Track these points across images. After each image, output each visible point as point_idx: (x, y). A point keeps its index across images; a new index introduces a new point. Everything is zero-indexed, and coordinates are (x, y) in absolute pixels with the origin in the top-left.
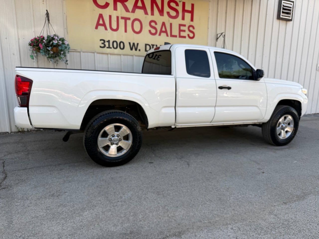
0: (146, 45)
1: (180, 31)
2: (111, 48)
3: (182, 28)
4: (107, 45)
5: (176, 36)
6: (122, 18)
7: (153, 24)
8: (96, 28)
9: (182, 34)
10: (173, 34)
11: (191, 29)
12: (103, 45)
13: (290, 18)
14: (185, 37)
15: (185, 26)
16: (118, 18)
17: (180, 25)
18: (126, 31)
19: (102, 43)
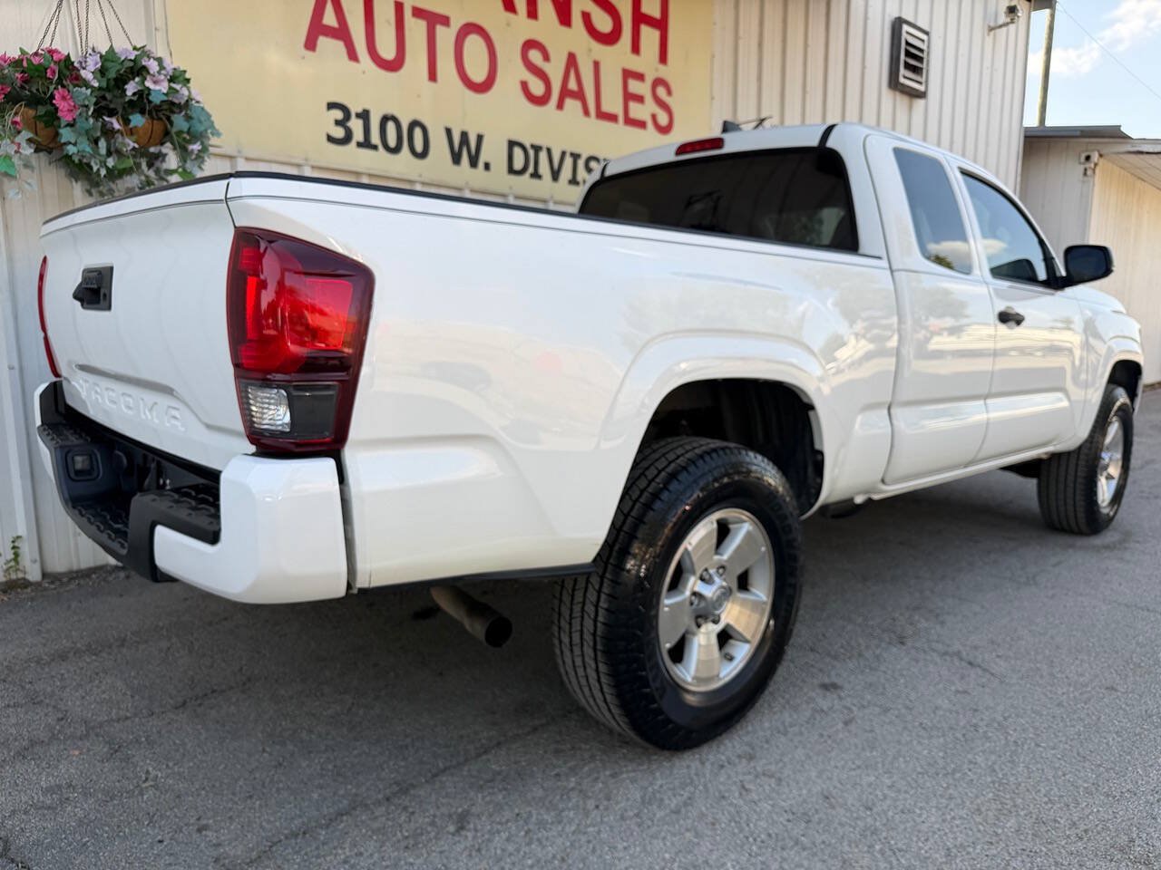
0: (512, 144)
1: (629, 97)
2: (375, 147)
3: (634, 86)
4: (358, 135)
5: (612, 118)
7: (535, 56)
8: (310, 44)
9: (637, 111)
10: (605, 107)
11: (661, 91)
12: (339, 133)
13: (922, 88)
14: (641, 124)
15: (640, 77)
16: (399, 8)
17: (627, 74)
18: (433, 76)
19: (338, 123)
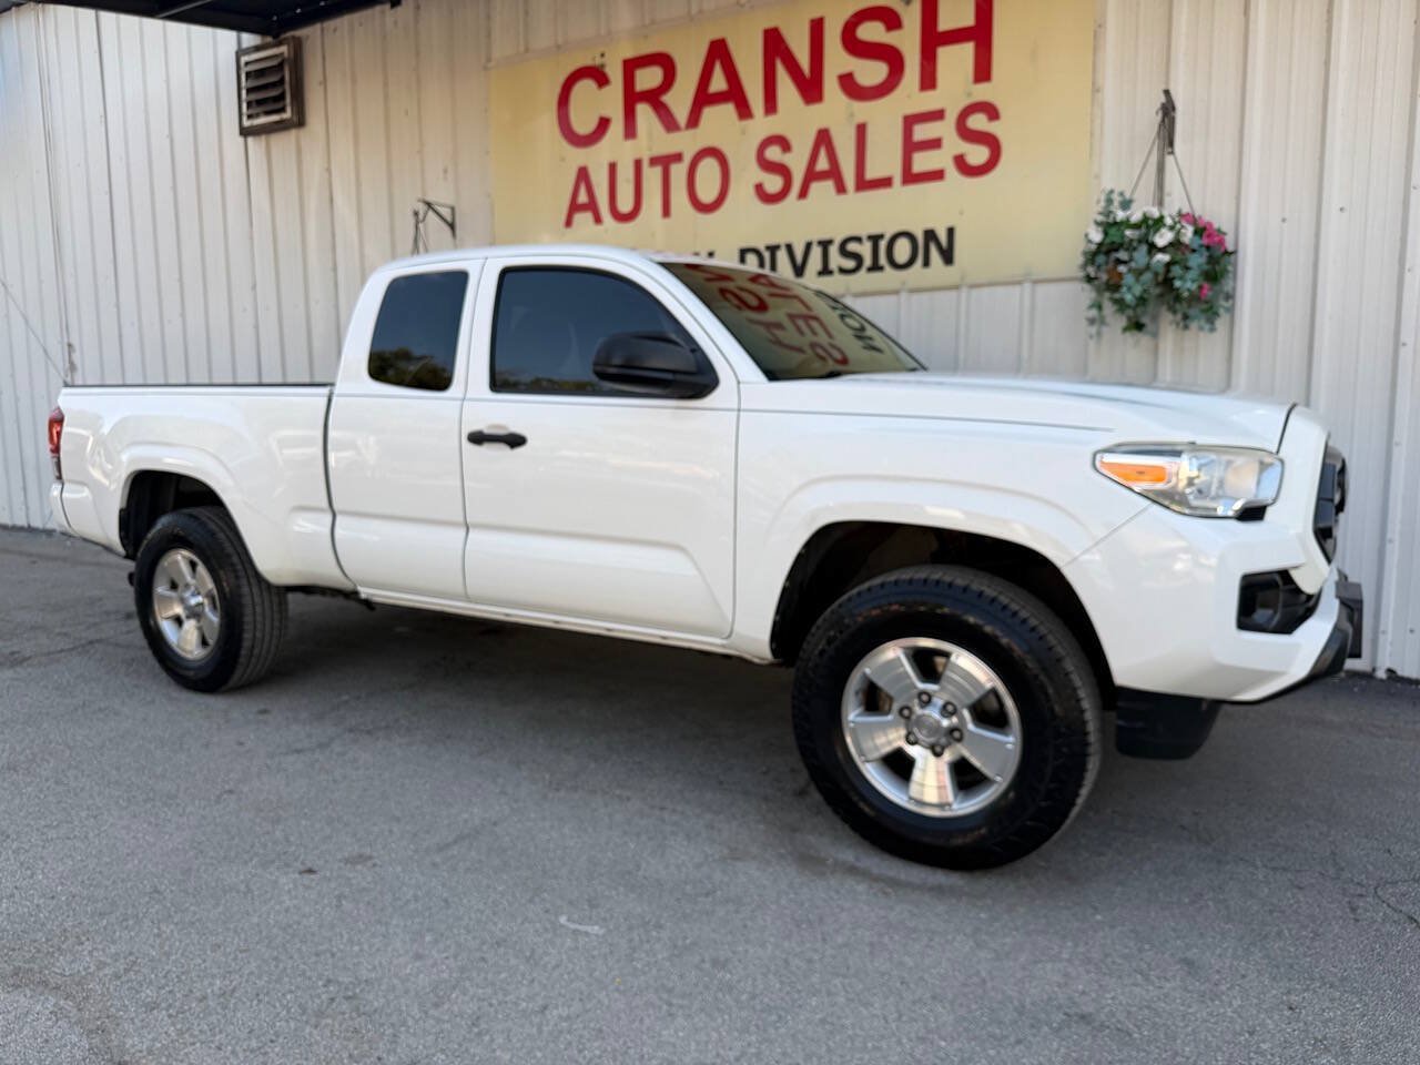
0: (744, 252)
1: (910, 147)
3: (922, 132)
5: (885, 182)
6: (654, 161)
7: (774, 153)
8: (569, 223)
9: (922, 162)
10: (870, 174)
11: (976, 121)
14: (937, 175)
15: (938, 115)
16: (638, 164)
17: (910, 121)
18: (666, 212)
